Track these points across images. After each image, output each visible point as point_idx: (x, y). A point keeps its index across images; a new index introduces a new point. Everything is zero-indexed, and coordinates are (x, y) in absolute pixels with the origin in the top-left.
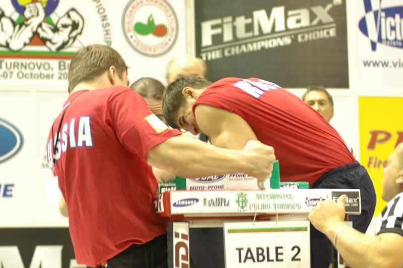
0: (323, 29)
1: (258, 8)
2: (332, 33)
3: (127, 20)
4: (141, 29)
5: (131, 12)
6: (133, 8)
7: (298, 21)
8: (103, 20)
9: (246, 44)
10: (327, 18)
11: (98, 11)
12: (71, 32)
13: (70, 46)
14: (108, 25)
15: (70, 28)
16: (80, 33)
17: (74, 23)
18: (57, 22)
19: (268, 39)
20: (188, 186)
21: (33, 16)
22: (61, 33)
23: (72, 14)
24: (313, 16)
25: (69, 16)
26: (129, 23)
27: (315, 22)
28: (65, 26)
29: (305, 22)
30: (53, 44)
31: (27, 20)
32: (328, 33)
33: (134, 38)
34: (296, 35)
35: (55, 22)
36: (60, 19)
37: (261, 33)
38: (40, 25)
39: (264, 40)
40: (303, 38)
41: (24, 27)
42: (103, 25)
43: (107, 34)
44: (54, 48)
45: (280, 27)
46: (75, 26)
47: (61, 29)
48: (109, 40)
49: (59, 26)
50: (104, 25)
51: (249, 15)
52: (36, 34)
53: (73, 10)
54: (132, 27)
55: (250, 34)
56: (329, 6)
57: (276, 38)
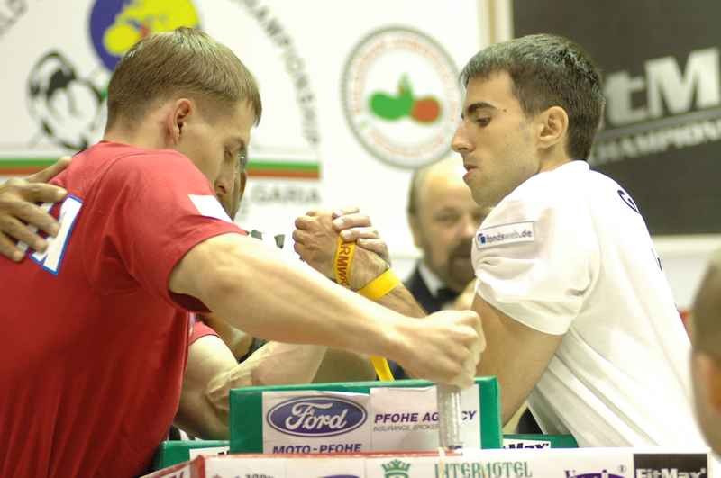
1: (659, 54)
3: (352, 85)
4: (384, 106)
5: (361, 67)
6: (367, 58)
8: (299, 87)
9: (632, 137)
11: (288, 65)
19: (682, 125)
20: (267, 447)
26: (356, 92)
33: (368, 128)
37: (666, 111)
39: (673, 127)
50: (302, 98)
51: (638, 71)
54: (364, 103)
55: (640, 115)
57: (700, 122)
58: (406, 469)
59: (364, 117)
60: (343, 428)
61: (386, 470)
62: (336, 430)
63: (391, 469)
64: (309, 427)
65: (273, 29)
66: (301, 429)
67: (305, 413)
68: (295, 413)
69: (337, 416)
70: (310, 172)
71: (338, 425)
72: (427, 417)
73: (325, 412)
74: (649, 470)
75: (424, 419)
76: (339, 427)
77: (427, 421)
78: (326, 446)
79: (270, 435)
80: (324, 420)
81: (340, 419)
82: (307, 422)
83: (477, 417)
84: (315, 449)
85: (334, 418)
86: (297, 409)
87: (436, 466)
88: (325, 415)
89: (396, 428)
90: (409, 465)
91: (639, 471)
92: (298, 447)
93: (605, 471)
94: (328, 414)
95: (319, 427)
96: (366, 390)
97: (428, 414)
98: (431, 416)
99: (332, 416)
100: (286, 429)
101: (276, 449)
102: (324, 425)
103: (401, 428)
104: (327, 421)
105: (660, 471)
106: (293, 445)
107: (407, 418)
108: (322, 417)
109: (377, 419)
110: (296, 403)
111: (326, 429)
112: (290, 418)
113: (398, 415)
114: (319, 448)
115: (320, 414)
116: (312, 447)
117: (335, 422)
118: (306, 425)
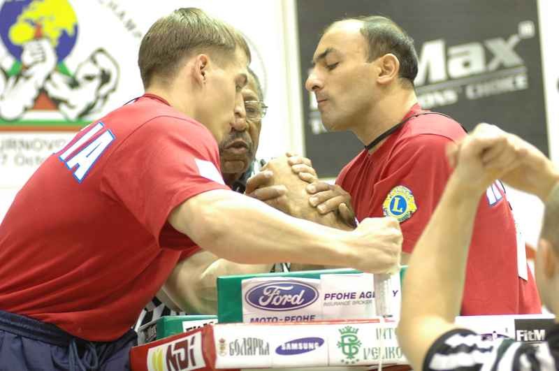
0: (506, 77)
2: (521, 82)
7: (467, 64)
10: (512, 59)
12: (100, 88)
15: (96, 82)
16: (114, 90)
17: (103, 72)
21: (36, 63)
22: (81, 89)
23: (99, 57)
24: (489, 56)
25: (95, 62)
27: (493, 65)
28: (89, 78)
29: (478, 66)
30: (72, 107)
31: (27, 68)
32: (514, 83)
34: (464, 87)
36: (80, 66)
38: (49, 78)
40: (475, 91)
41: (21, 81)
44: (73, 114)
45: (438, 74)
46: (105, 77)
47: (83, 82)
52: (42, 91)
53: (101, 51)
56: (514, 40)
58: (356, 333)
60: (302, 304)
61: (342, 333)
62: (296, 305)
63: (344, 333)
65: (130, 26)
66: (270, 305)
67: (273, 294)
68: (265, 293)
69: (297, 296)
71: (298, 302)
72: (362, 295)
73: (288, 293)
74: (526, 331)
75: (361, 297)
76: (299, 303)
77: (362, 298)
78: (289, 317)
79: (248, 310)
80: (287, 298)
81: (299, 299)
82: (275, 300)
83: (399, 294)
84: (281, 320)
85: (295, 296)
86: (268, 291)
87: (377, 330)
88: (288, 294)
89: (340, 304)
90: (357, 330)
91: (519, 332)
92: (269, 319)
93: (495, 332)
94: (290, 294)
95: (284, 303)
96: (317, 277)
97: (363, 293)
98: (365, 294)
99: (293, 296)
100: (260, 306)
101: (252, 320)
102: (287, 302)
103: (344, 304)
104: (289, 299)
105: (533, 332)
106: (266, 317)
107: (348, 296)
108: (285, 296)
109: (326, 297)
110: (266, 287)
111: (289, 305)
112: (262, 297)
113: (341, 294)
114: (284, 319)
115: (285, 294)
116: (279, 318)
117: (296, 299)
118: (274, 302)
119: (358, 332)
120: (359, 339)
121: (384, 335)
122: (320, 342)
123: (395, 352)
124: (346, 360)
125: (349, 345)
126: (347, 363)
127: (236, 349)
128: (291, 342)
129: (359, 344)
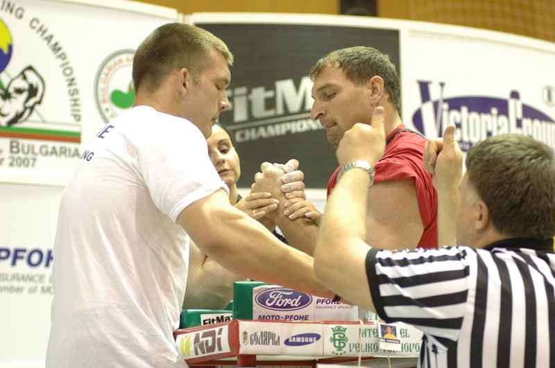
3: (101, 85)
5: (107, 75)
6: (110, 69)
8: (70, 85)
9: (265, 126)
11: (64, 71)
12: (27, 100)
13: (26, 120)
14: (76, 91)
15: (25, 95)
16: (39, 102)
17: (31, 86)
18: (9, 85)
19: (296, 121)
22: (13, 100)
23: (29, 74)
25: (25, 78)
26: (103, 89)
28: (19, 91)
30: (3, 115)
33: (110, 112)
35: (5, 84)
36: (12, 80)
37: (286, 112)
39: (290, 121)
42: (69, 91)
43: (75, 105)
44: (4, 121)
46: (32, 91)
47: (14, 95)
48: (78, 113)
49: (11, 90)
50: (72, 92)
53: (30, 68)
54: (108, 97)
55: (271, 113)
57: (306, 119)
59: (107, 105)
62: (294, 307)
64: (280, 305)
65: (56, 48)
66: (274, 306)
67: (277, 297)
68: (271, 297)
69: (295, 299)
70: (75, 138)
71: (296, 304)
73: (288, 297)
76: (296, 306)
77: (345, 304)
79: (257, 309)
80: (288, 301)
81: (297, 301)
82: (278, 302)
84: (282, 318)
85: (293, 300)
86: (273, 295)
89: (328, 308)
90: (346, 329)
92: (273, 316)
94: (291, 298)
95: (285, 305)
100: (265, 305)
101: (260, 316)
102: (287, 304)
106: (270, 315)
108: (286, 299)
109: (317, 302)
110: (272, 291)
111: (288, 306)
112: (268, 300)
113: (330, 301)
114: (284, 317)
116: (281, 316)
117: (294, 303)
118: (278, 304)
119: (347, 331)
120: (346, 336)
121: (365, 334)
122: (318, 337)
123: (373, 347)
124: (336, 352)
125: (339, 340)
126: (337, 354)
127: (255, 339)
128: (296, 337)
129: (346, 340)
